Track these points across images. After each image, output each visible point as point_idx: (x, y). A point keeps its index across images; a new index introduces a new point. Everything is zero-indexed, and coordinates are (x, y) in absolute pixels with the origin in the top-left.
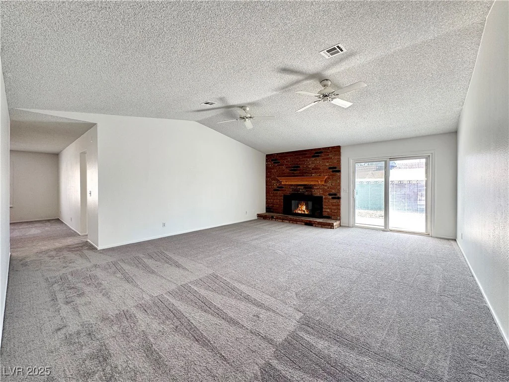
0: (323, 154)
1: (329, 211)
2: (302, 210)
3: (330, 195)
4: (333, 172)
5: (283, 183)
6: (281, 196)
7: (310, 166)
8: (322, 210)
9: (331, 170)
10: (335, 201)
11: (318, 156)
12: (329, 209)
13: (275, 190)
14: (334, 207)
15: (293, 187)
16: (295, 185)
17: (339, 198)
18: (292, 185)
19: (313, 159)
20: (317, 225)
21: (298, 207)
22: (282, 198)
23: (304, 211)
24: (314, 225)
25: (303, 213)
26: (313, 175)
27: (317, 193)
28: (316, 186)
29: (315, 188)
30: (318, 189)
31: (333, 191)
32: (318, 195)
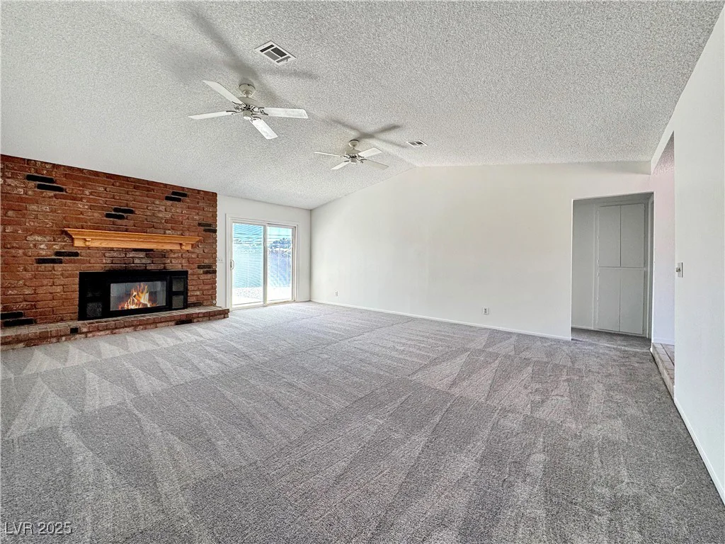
0: (187, 199)
1: (198, 293)
2: (138, 303)
3: (199, 267)
4: (205, 230)
5: (78, 243)
6: (71, 276)
7: (160, 215)
8: (187, 293)
9: (203, 228)
10: (209, 276)
11: (179, 200)
12: (199, 290)
13: (42, 261)
14: (207, 287)
15: (115, 254)
16: (119, 250)
17: (215, 272)
18: (112, 249)
19: (169, 203)
20: (200, 319)
21: (130, 294)
22: (77, 280)
23: (144, 304)
24: (195, 320)
25: (142, 308)
26: (167, 232)
27: (175, 265)
28: (175, 253)
29: (172, 255)
30: (178, 258)
31: (206, 261)
32: (179, 268)
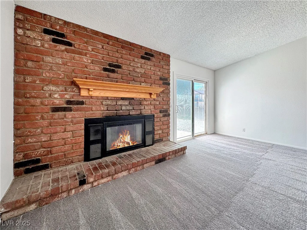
0: (154, 59)
1: (160, 132)
2: (124, 142)
3: (161, 112)
4: (164, 83)
5: (83, 93)
6: (78, 123)
7: (138, 71)
8: (154, 132)
9: (162, 81)
10: (166, 118)
11: (149, 59)
12: (160, 129)
13: (56, 109)
14: (165, 127)
15: (109, 102)
16: (112, 99)
17: (169, 115)
19: (143, 61)
20: (170, 157)
21: (118, 137)
23: (128, 143)
24: (167, 158)
25: (126, 146)
26: (142, 84)
27: (147, 110)
28: (146, 101)
29: (145, 103)
30: (148, 105)
31: (164, 107)
32: (149, 113)
